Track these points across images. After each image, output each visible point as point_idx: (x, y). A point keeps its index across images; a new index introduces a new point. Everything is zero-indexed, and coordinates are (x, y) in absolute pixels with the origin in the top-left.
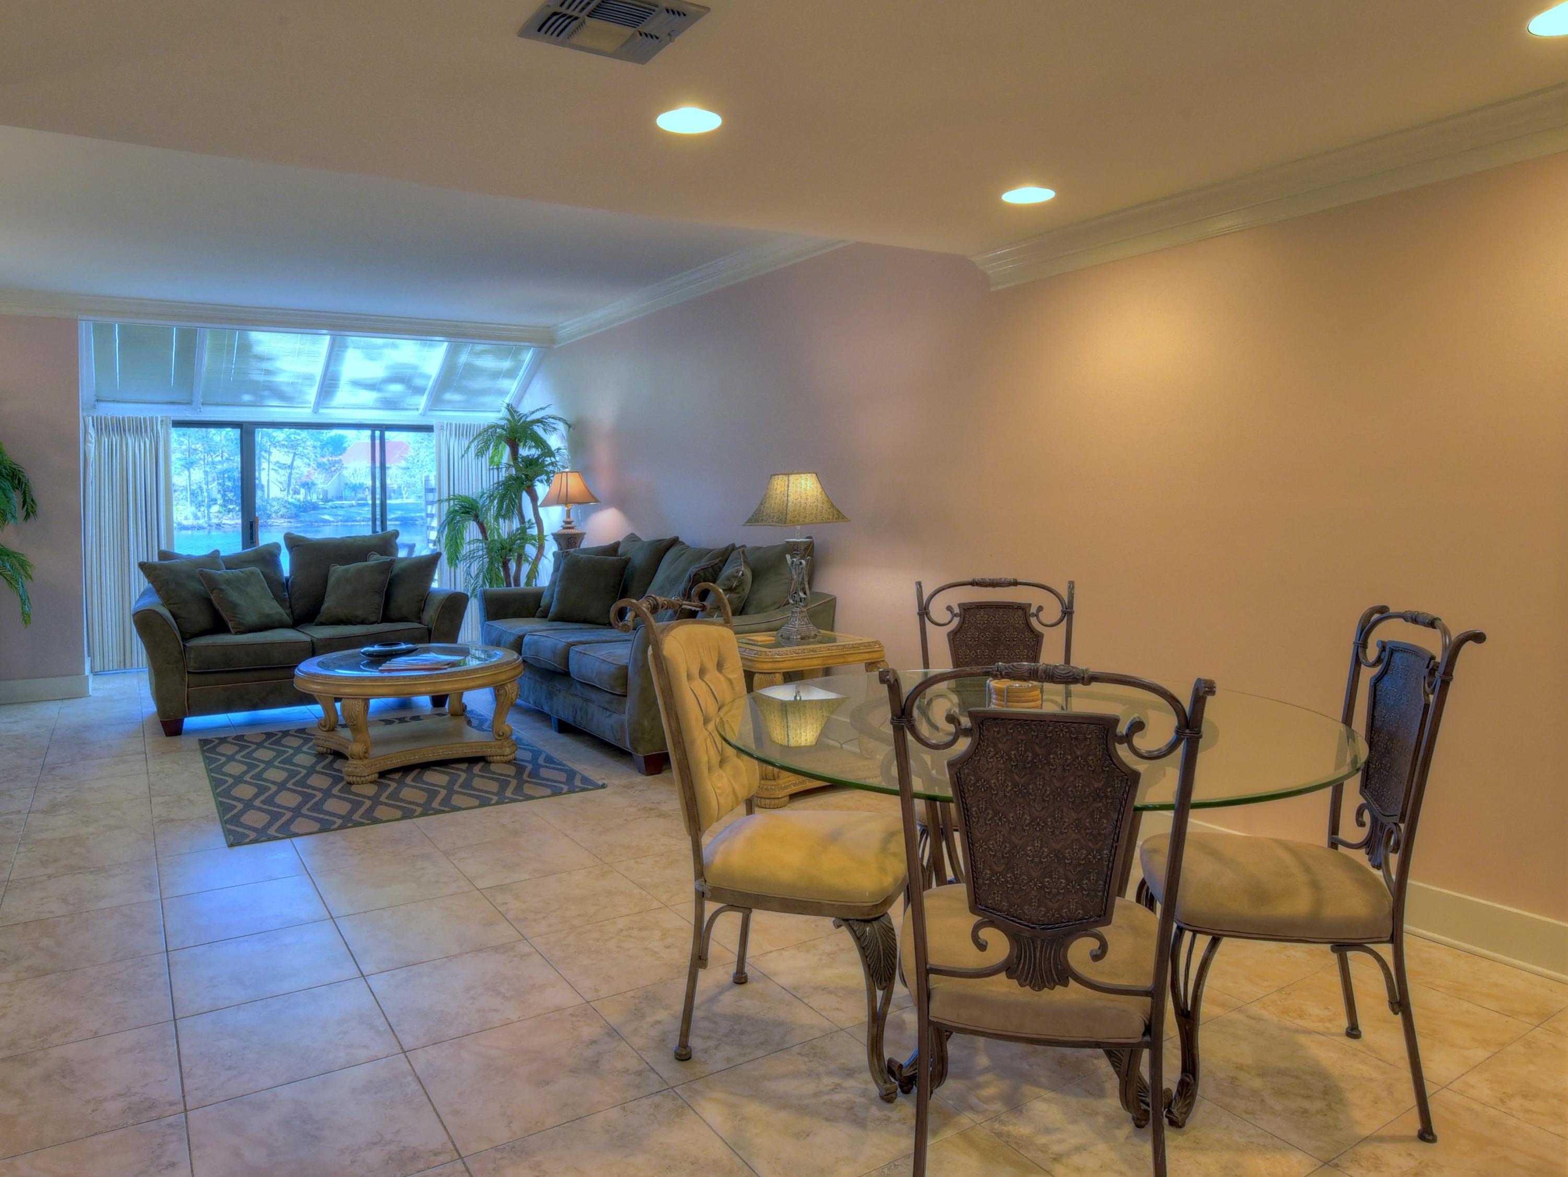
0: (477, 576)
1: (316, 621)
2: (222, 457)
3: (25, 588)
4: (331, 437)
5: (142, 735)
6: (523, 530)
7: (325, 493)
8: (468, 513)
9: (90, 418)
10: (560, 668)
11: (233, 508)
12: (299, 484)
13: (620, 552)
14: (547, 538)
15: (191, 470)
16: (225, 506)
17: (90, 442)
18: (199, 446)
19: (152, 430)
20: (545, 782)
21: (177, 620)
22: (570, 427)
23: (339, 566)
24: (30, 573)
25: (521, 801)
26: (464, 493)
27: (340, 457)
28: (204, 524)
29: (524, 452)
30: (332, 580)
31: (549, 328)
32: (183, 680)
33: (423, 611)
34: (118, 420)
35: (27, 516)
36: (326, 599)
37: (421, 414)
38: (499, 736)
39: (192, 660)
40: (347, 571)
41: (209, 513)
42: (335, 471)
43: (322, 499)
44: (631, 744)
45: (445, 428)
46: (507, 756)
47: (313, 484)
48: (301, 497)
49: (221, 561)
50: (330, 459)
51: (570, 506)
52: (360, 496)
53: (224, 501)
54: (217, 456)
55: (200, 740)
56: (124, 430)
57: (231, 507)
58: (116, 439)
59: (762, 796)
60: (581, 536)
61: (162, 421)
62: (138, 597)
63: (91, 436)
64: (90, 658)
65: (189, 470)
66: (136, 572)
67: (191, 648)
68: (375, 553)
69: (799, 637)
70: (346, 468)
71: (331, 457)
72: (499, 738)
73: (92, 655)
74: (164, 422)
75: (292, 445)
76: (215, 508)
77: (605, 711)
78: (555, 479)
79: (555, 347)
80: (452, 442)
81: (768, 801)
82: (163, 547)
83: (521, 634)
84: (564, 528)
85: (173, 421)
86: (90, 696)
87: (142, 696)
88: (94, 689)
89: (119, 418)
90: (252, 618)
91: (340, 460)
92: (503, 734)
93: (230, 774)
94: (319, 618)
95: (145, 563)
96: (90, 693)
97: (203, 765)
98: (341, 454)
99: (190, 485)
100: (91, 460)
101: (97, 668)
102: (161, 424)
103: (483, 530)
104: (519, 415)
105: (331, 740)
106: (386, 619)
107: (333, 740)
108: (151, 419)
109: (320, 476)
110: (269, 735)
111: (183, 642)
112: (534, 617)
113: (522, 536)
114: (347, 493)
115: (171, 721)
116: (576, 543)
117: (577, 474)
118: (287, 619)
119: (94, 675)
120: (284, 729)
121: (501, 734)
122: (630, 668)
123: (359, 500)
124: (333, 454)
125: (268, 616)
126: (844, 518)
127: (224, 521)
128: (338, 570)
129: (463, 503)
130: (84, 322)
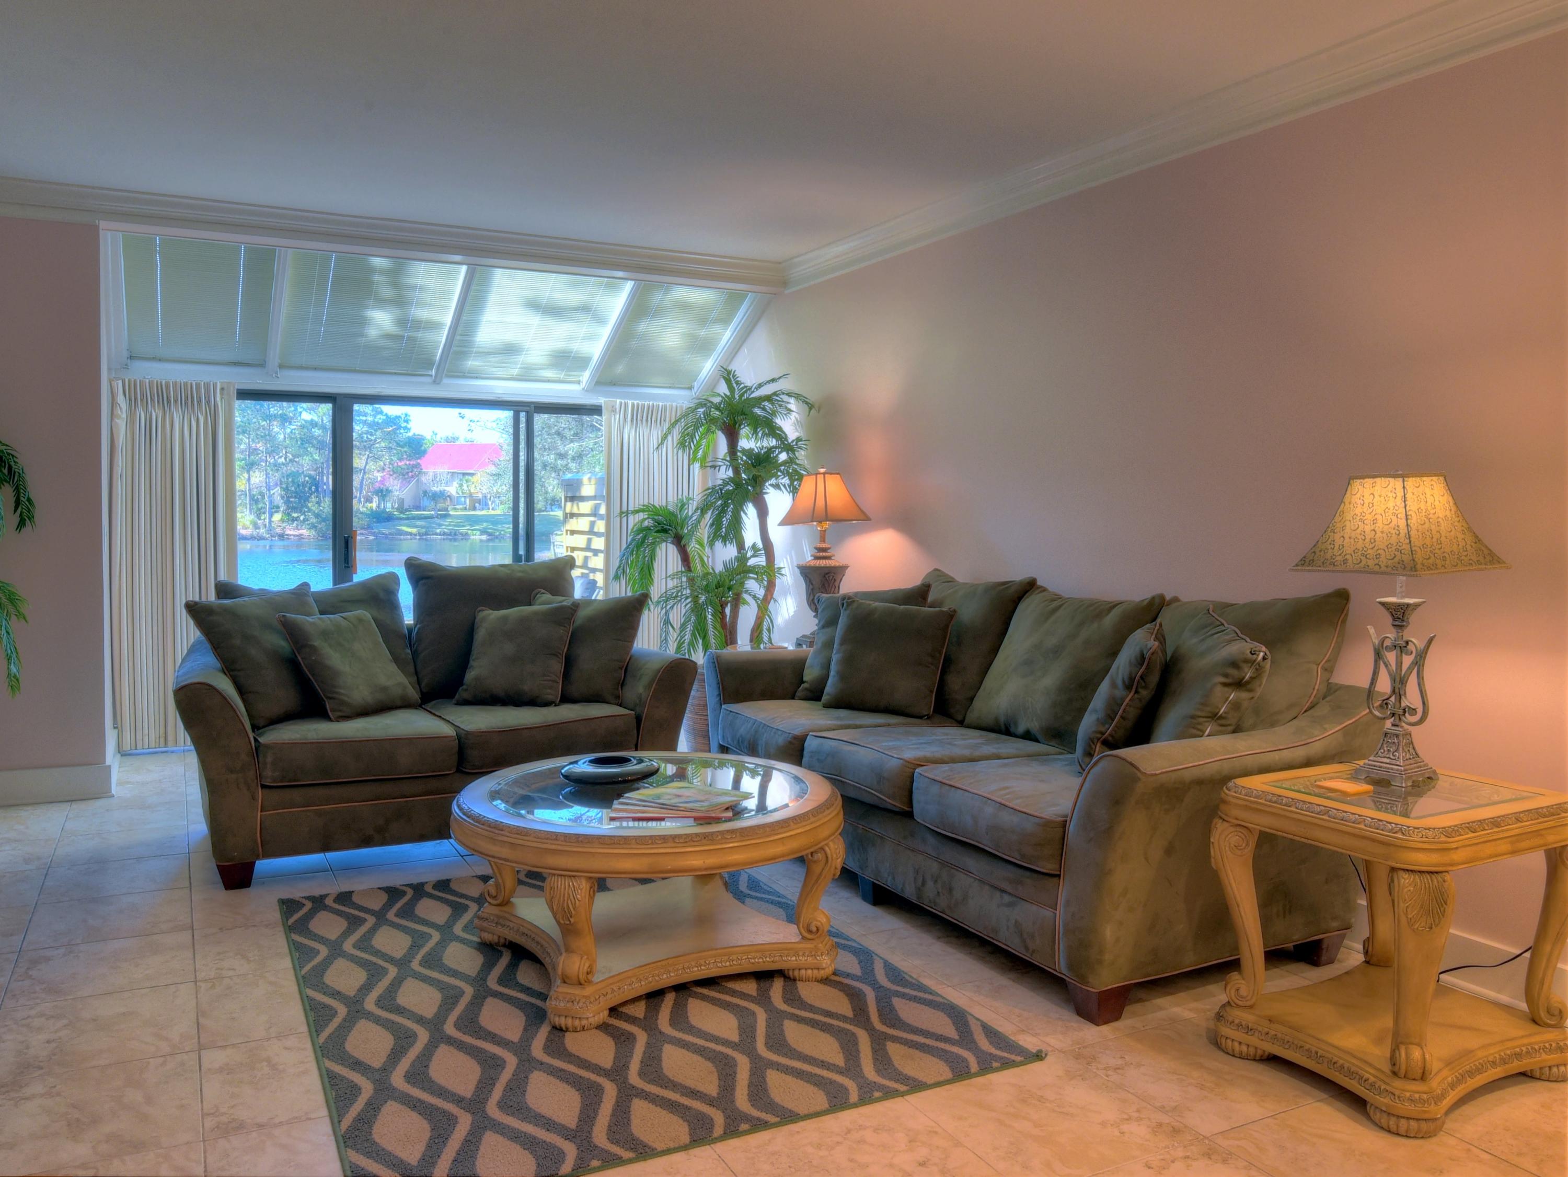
0: (683, 626)
1: (457, 696)
2: (285, 459)
3: (11, 635)
4: (409, 438)
5: (187, 884)
6: (742, 559)
7: (402, 502)
8: (665, 531)
9: (120, 382)
10: (898, 805)
11: (298, 517)
12: (372, 490)
13: (931, 598)
14: (783, 572)
15: (251, 473)
16: (289, 514)
17: (119, 417)
18: (260, 446)
19: (208, 402)
20: (921, 1039)
21: (244, 697)
22: (811, 406)
23: (491, 611)
24: (22, 610)
25: (903, 1094)
26: (658, 501)
27: (419, 461)
28: (264, 535)
29: (747, 442)
30: (481, 634)
31: (780, 263)
32: (254, 798)
33: (622, 685)
34: (159, 386)
35: (21, 524)
36: (472, 663)
37: (583, 389)
38: (810, 932)
39: (268, 766)
40: (505, 619)
41: (270, 522)
42: (412, 477)
43: (397, 509)
44: (1071, 967)
45: (618, 410)
46: (823, 969)
47: (389, 491)
48: (374, 505)
49: (311, 600)
50: (408, 463)
51: (827, 525)
52: (440, 505)
53: (288, 507)
54: (281, 457)
55: (282, 902)
56: (169, 402)
57: (295, 515)
58: (157, 413)
59: (1401, 1113)
60: (842, 570)
61: (222, 389)
62: (185, 652)
63: (120, 408)
64: (116, 731)
65: (248, 472)
66: (183, 618)
67: (267, 746)
68: (543, 591)
69: (1410, 784)
70: (426, 474)
71: (409, 460)
72: (809, 936)
73: (119, 726)
74: (225, 392)
75: (365, 446)
76: (277, 517)
77: (998, 894)
78: (807, 486)
79: (787, 292)
80: (626, 431)
81: (1413, 1124)
82: (223, 577)
83: (797, 732)
84: (817, 558)
85: (238, 390)
86: (113, 796)
87: (189, 798)
88: (119, 783)
89: (161, 383)
90: (360, 694)
91: (419, 464)
92: (818, 930)
93: (339, 993)
94: (462, 693)
95: (196, 603)
96: (113, 792)
97: (287, 963)
98: (419, 458)
99: (250, 490)
100: (121, 442)
101: (127, 747)
102: (222, 394)
103: (685, 559)
104: (742, 388)
105: (508, 923)
106: (566, 699)
107: (511, 925)
108: (207, 386)
109: (396, 482)
110: (393, 893)
111: (253, 731)
112: (793, 697)
113: (740, 569)
114: (426, 502)
115: (234, 865)
116: (835, 580)
117: (838, 476)
118: (413, 694)
119: (122, 755)
120: (415, 881)
121: (814, 929)
122: (1072, 828)
123: (439, 511)
124: (410, 457)
125: (384, 689)
126: (1500, 561)
127: (288, 532)
128: (490, 617)
129: (656, 518)
130: (109, 233)
